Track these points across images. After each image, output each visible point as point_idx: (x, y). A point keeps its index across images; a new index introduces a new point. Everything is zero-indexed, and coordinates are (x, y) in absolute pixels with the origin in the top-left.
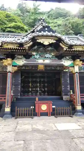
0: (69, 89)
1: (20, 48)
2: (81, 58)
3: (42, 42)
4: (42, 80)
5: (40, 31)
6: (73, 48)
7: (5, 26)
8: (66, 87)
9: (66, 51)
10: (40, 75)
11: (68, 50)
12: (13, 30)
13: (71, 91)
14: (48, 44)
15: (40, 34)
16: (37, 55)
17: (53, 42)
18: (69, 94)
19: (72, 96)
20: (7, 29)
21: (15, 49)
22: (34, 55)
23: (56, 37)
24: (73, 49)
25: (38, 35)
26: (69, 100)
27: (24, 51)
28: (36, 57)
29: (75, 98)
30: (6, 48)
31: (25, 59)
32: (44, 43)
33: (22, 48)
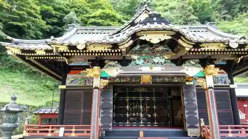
0: (197, 116)
1: (113, 51)
2: (217, 63)
3: (148, 40)
4: (148, 98)
5: (144, 23)
6: (201, 47)
7: (88, 15)
8: (192, 112)
9: (190, 51)
10: (143, 90)
11: (193, 50)
12: (100, 21)
13: (202, 120)
14: (159, 41)
15: (145, 27)
16: (139, 59)
17: (166, 39)
18: (198, 125)
19: (204, 129)
20: (90, 20)
21: (105, 52)
22: (135, 60)
23: (172, 30)
24: (203, 49)
25: (142, 29)
26: (198, 136)
27: (120, 54)
28: (137, 63)
29: (211, 134)
30: (92, 51)
31: (120, 66)
32: (152, 41)
33: (116, 51)
